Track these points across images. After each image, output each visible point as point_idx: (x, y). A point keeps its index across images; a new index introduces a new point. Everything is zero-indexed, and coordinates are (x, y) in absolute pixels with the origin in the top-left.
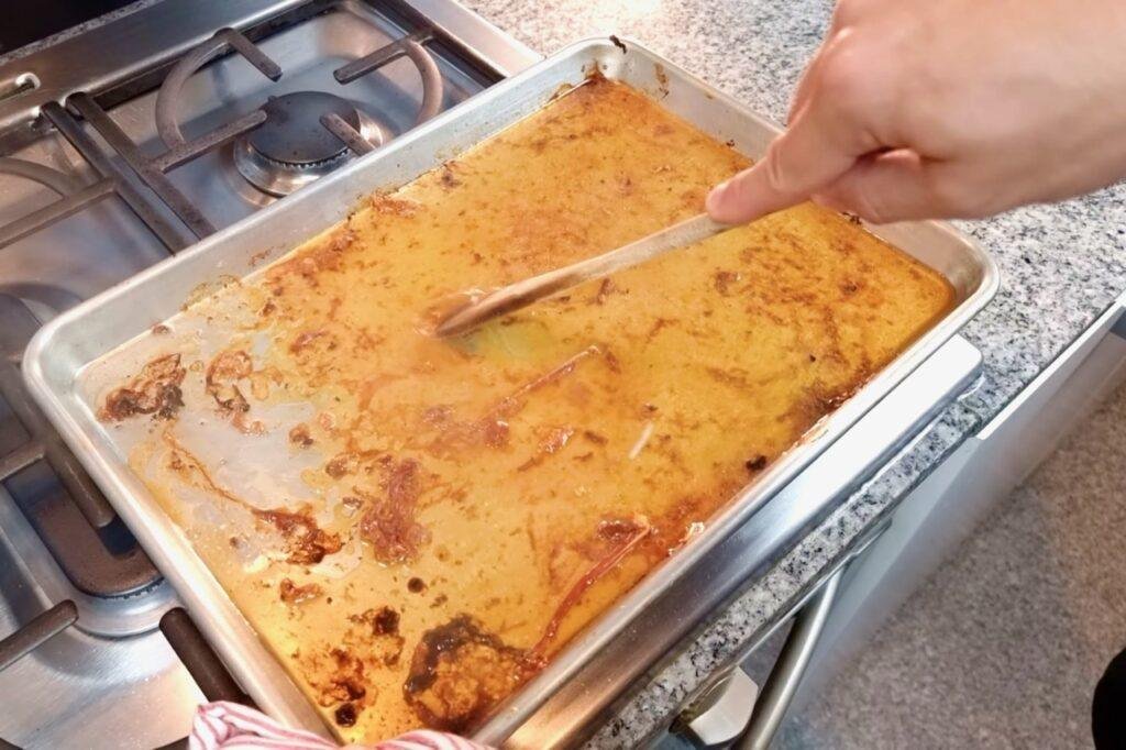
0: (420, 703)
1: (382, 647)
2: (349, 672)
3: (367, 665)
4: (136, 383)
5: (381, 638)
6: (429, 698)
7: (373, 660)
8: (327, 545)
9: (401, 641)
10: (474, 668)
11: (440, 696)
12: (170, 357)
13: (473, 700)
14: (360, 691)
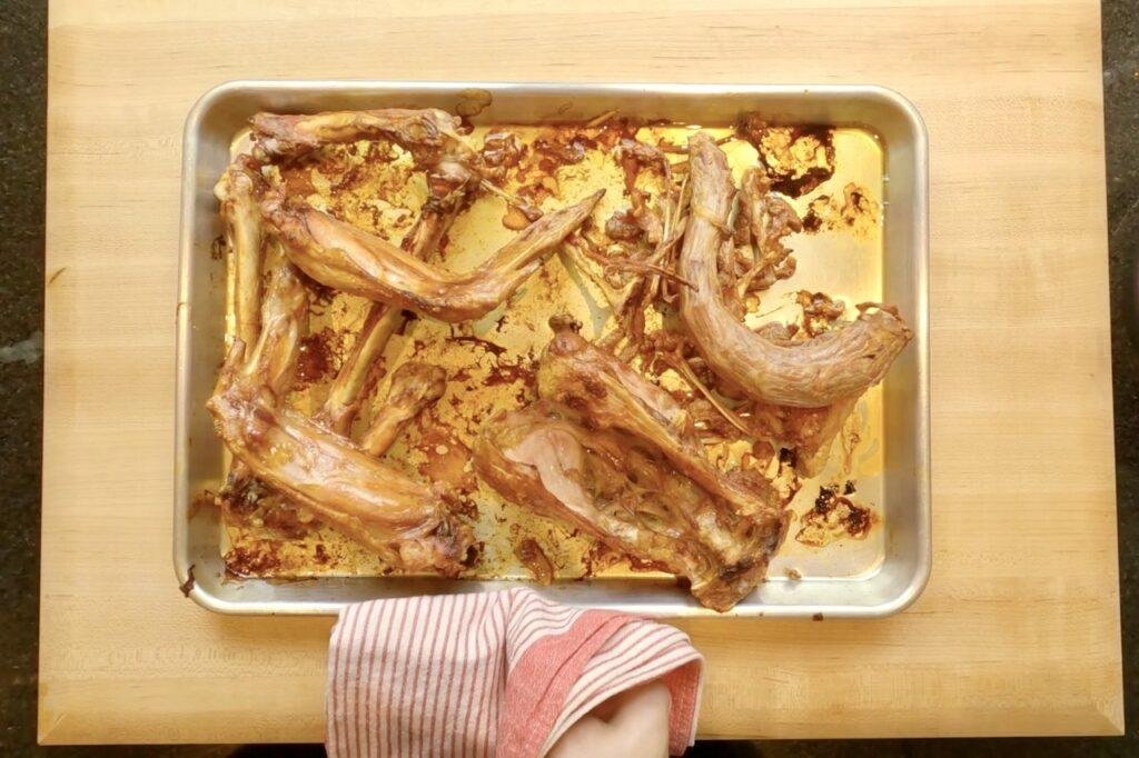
0: (829, 163)
1: (823, 212)
2: (850, 212)
3: (839, 208)
4: (838, 536)
5: (821, 217)
6: (821, 162)
7: (834, 208)
8: (807, 300)
9: (811, 205)
10: (785, 157)
11: (814, 158)
12: (803, 542)
13: (800, 141)
14: (853, 197)
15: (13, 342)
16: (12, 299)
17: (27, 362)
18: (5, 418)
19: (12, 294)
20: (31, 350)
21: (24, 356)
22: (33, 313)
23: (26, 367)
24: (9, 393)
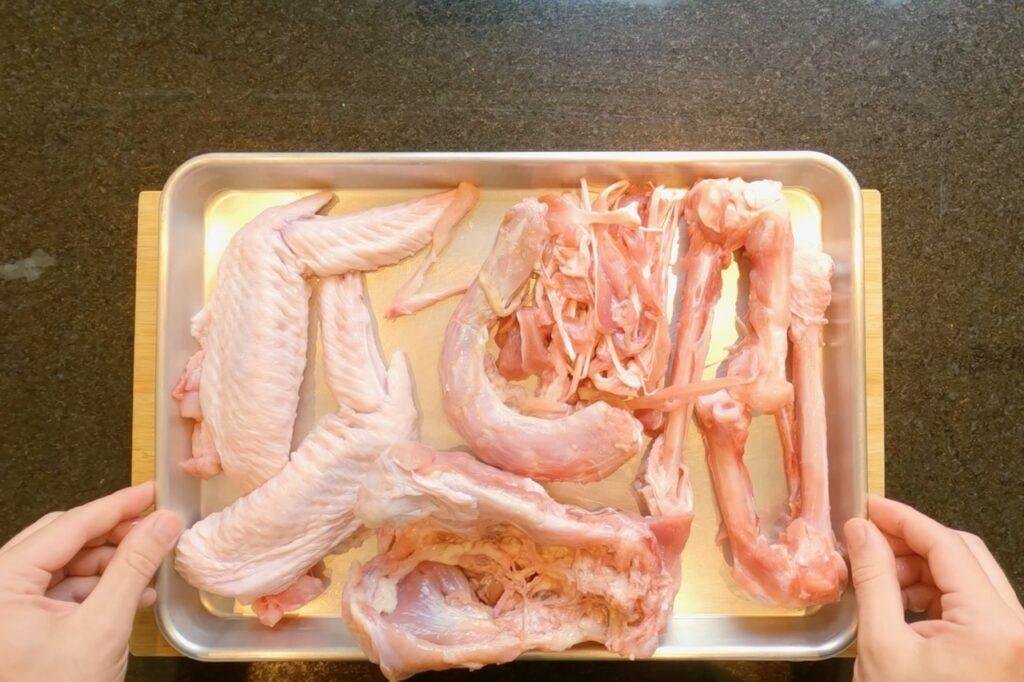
15: (13, 259)
16: (13, 218)
17: (29, 280)
18: (6, 334)
19: (14, 213)
20: (32, 268)
21: (26, 274)
22: (34, 231)
23: (27, 284)
24: (10, 310)
